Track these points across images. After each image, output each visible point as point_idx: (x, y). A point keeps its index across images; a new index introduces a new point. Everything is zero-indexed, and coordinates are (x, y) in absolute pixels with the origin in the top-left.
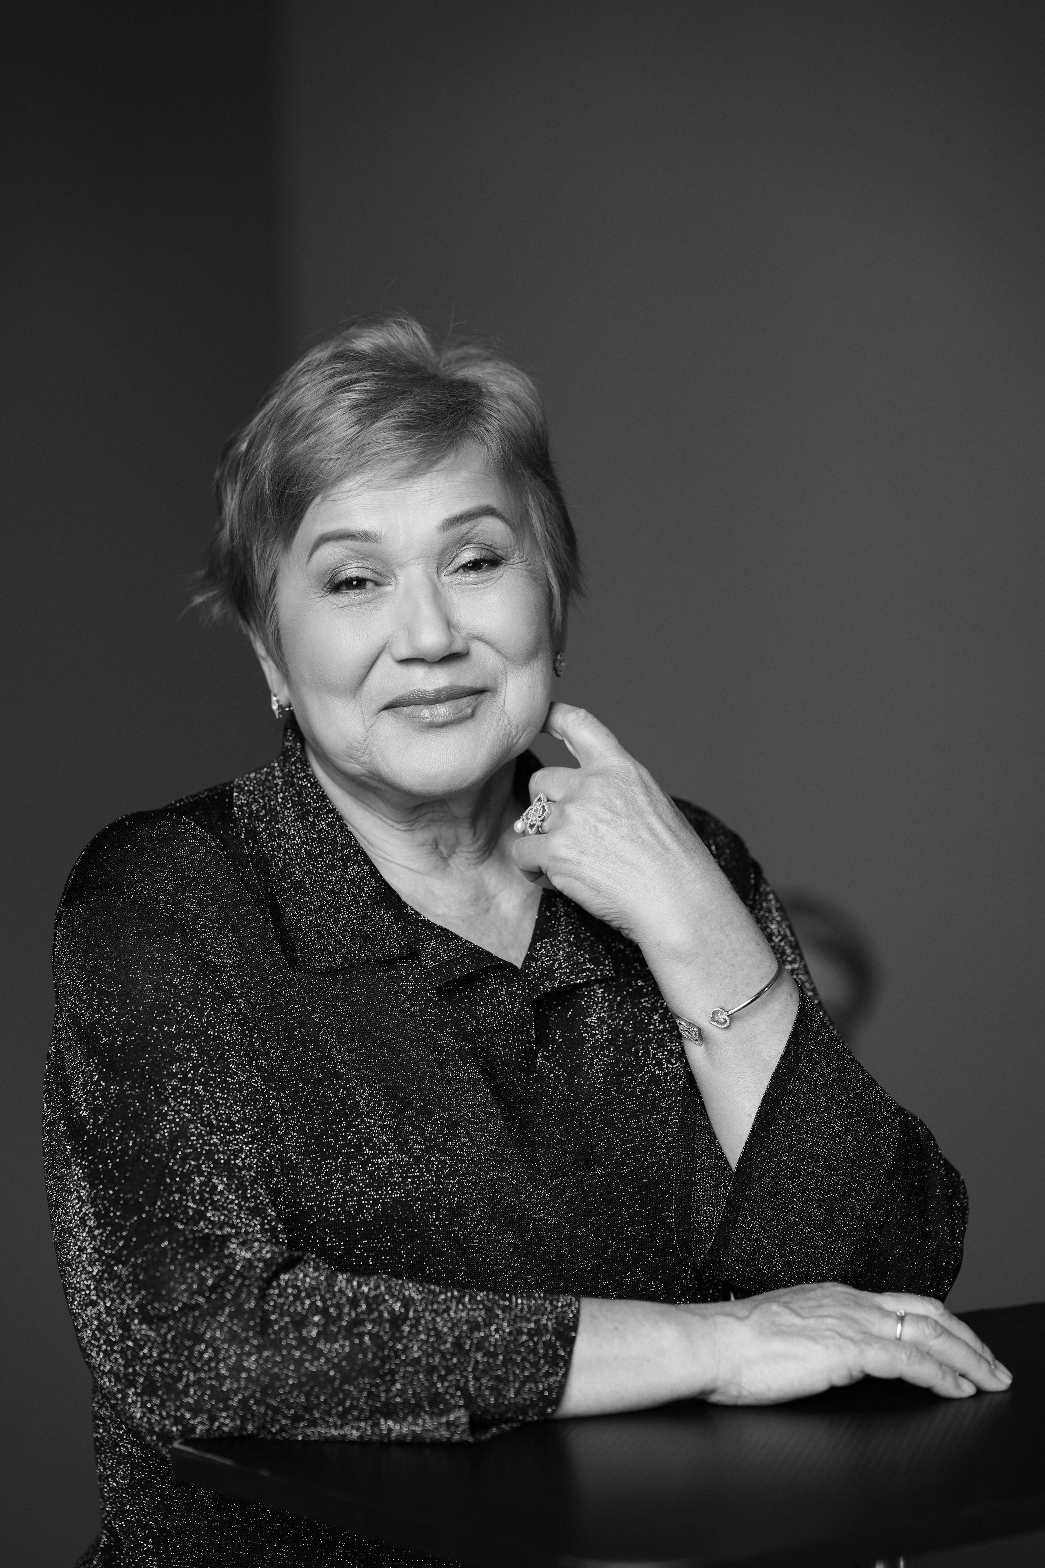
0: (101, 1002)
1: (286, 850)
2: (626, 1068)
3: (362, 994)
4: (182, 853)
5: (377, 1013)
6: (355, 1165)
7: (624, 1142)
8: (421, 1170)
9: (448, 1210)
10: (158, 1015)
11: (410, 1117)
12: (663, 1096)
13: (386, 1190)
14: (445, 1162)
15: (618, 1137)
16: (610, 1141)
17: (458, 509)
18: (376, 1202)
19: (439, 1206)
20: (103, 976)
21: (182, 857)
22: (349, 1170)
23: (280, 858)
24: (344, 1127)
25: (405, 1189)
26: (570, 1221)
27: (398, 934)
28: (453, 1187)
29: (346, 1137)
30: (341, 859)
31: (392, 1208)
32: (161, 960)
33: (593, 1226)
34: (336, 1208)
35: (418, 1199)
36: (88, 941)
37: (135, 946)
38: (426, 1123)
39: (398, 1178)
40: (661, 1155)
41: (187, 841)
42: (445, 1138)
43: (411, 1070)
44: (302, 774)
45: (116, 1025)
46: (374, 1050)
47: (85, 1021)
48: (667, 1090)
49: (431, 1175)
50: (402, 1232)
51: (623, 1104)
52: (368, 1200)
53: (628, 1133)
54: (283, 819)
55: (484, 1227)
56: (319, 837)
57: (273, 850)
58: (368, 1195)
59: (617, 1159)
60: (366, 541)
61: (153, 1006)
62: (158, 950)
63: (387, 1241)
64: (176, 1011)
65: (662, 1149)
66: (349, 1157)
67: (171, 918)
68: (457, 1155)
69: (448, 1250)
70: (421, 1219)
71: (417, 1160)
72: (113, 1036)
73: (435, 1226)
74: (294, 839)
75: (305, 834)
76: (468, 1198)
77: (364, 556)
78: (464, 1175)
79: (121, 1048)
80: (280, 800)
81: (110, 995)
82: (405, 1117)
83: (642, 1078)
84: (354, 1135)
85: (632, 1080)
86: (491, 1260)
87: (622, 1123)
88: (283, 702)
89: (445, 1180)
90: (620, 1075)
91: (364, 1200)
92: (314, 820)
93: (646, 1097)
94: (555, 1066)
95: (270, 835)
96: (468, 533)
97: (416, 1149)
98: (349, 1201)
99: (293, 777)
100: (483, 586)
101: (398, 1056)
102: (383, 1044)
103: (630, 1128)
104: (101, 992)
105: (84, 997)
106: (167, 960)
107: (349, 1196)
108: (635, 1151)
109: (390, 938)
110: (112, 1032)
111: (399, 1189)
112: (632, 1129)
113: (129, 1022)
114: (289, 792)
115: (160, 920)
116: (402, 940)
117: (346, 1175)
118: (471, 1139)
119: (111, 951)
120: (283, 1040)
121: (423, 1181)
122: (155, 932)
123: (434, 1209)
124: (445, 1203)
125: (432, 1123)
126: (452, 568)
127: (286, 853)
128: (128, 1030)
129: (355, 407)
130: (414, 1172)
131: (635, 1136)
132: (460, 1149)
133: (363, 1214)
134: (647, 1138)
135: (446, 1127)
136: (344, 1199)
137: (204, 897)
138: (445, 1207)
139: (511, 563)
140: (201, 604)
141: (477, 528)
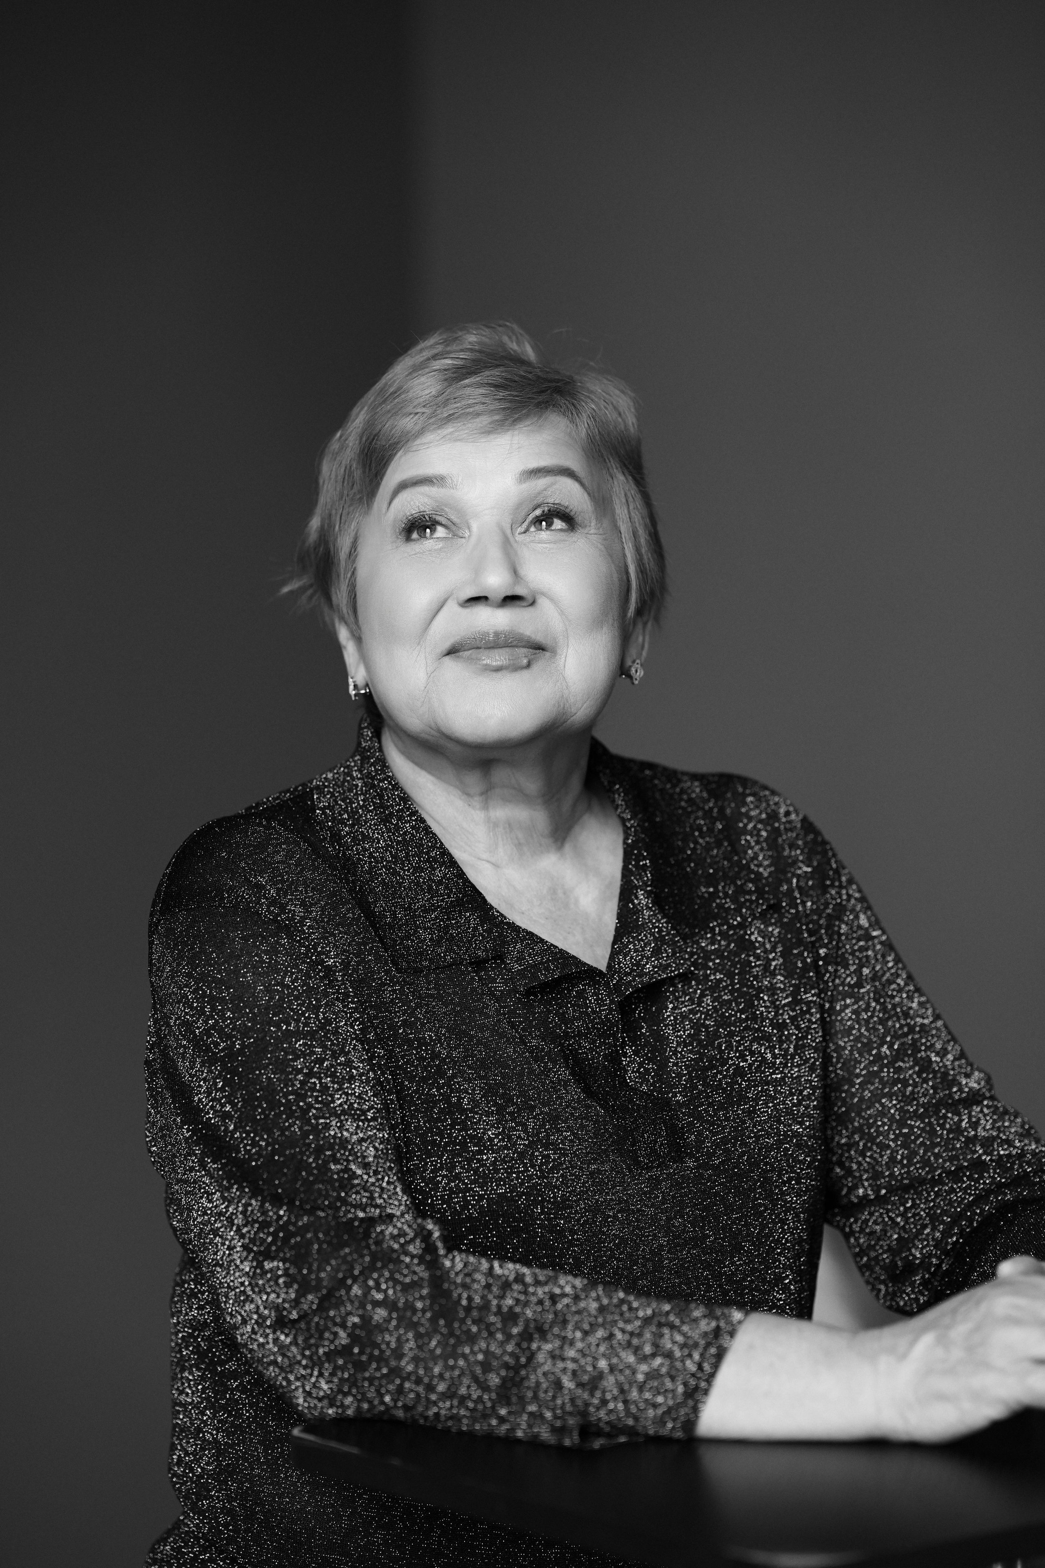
0: (213, 1009)
1: (371, 853)
2: (710, 1061)
3: (455, 993)
4: (278, 858)
5: (471, 1012)
6: (460, 1162)
7: (715, 1134)
8: (525, 1165)
9: (552, 1203)
10: (274, 1015)
11: (511, 1114)
12: (748, 1087)
13: (491, 1186)
14: (548, 1156)
15: (707, 1129)
16: (700, 1133)
18: (481, 1197)
19: (544, 1200)
20: (213, 982)
21: (278, 863)
22: (454, 1167)
23: (366, 861)
24: (448, 1125)
25: (510, 1185)
26: (667, 1212)
27: (483, 936)
28: (557, 1180)
29: (450, 1134)
30: (428, 861)
31: (497, 1203)
32: (270, 962)
33: (689, 1217)
34: (442, 1204)
35: (523, 1193)
36: (193, 948)
37: (241, 950)
38: (528, 1118)
39: (503, 1174)
40: (751, 1144)
41: (281, 847)
42: (547, 1133)
43: (508, 1067)
44: (382, 776)
45: (233, 1029)
46: (471, 1049)
47: (198, 1028)
48: (753, 1081)
49: (535, 1170)
50: (508, 1227)
51: (711, 1097)
52: (474, 1196)
53: (717, 1125)
54: (366, 823)
55: (588, 1219)
56: (404, 839)
57: (358, 854)
58: (474, 1191)
59: (708, 1150)
60: (442, 486)
61: (267, 1008)
62: (266, 952)
63: (493, 1236)
64: (292, 1010)
65: (752, 1138)
66: (454, 1155)
67: (275, 921)
68: (560, 1149)
69: (554, 1243)
70: (526, 1213)
71: (522, 1155)
72: (231, 1040)
73: (540, 1219)
74: (379, 842)
75: (389, 837)
76: (572, 1191)
78: (567, 1168)
79: (241, 1052)
80: (361, 803)
81: (223, 1001)
82: (507, 1113)
83: (727, 1070)
84: (459, 1132)
85: (716, 1074)
86: (595, 1252)
87: (710, 1115)
88: (360, 682)
89: (549, 1174)
90: (705, 1069)
91: (470, 1196)
92: (398, 823)
93: (733, 1089)
94: (644, 1060)
95: (354, 839)
97: (520, 1145)
98: (455, 1198)
99: (373, 778)
100: (555, 546)
101: (495, 1053)
102: (479, 1042)
103: (718, 1119)
104: (212, 999)
105: (195, 1005)
106: (276, 961)
107: (454, 1193)
108: (725, 1141)
109: (476, 940)
110: (229, 1037)
111: (504, 1185)
112: (721, 1121)
113: (245, 1025)
114: (370, 794)
115: (265, 923)
116: (488, 942)
117: (451, 1172)
118: (573, 1134)
119: (218, 957)
120: (388, 1039)
121: (528, 1175)
122: (260, 935)
123: (540, 1202)
124: (550, 1197)
125: (534, 1118)
127: (371, 856)
128: (245, 1033)
129: (446, 370)
130: (519, 1167)
131: (724, 1128)
132: (563, 1143)
133: (469, 1210)
134: (736, 1128)
135: (548, 1121)
136: (449, 1195)
137: (306, 897)
138: (549, 1200)
139: (586, 531)
140: (291, 592)
141: (555, 487)
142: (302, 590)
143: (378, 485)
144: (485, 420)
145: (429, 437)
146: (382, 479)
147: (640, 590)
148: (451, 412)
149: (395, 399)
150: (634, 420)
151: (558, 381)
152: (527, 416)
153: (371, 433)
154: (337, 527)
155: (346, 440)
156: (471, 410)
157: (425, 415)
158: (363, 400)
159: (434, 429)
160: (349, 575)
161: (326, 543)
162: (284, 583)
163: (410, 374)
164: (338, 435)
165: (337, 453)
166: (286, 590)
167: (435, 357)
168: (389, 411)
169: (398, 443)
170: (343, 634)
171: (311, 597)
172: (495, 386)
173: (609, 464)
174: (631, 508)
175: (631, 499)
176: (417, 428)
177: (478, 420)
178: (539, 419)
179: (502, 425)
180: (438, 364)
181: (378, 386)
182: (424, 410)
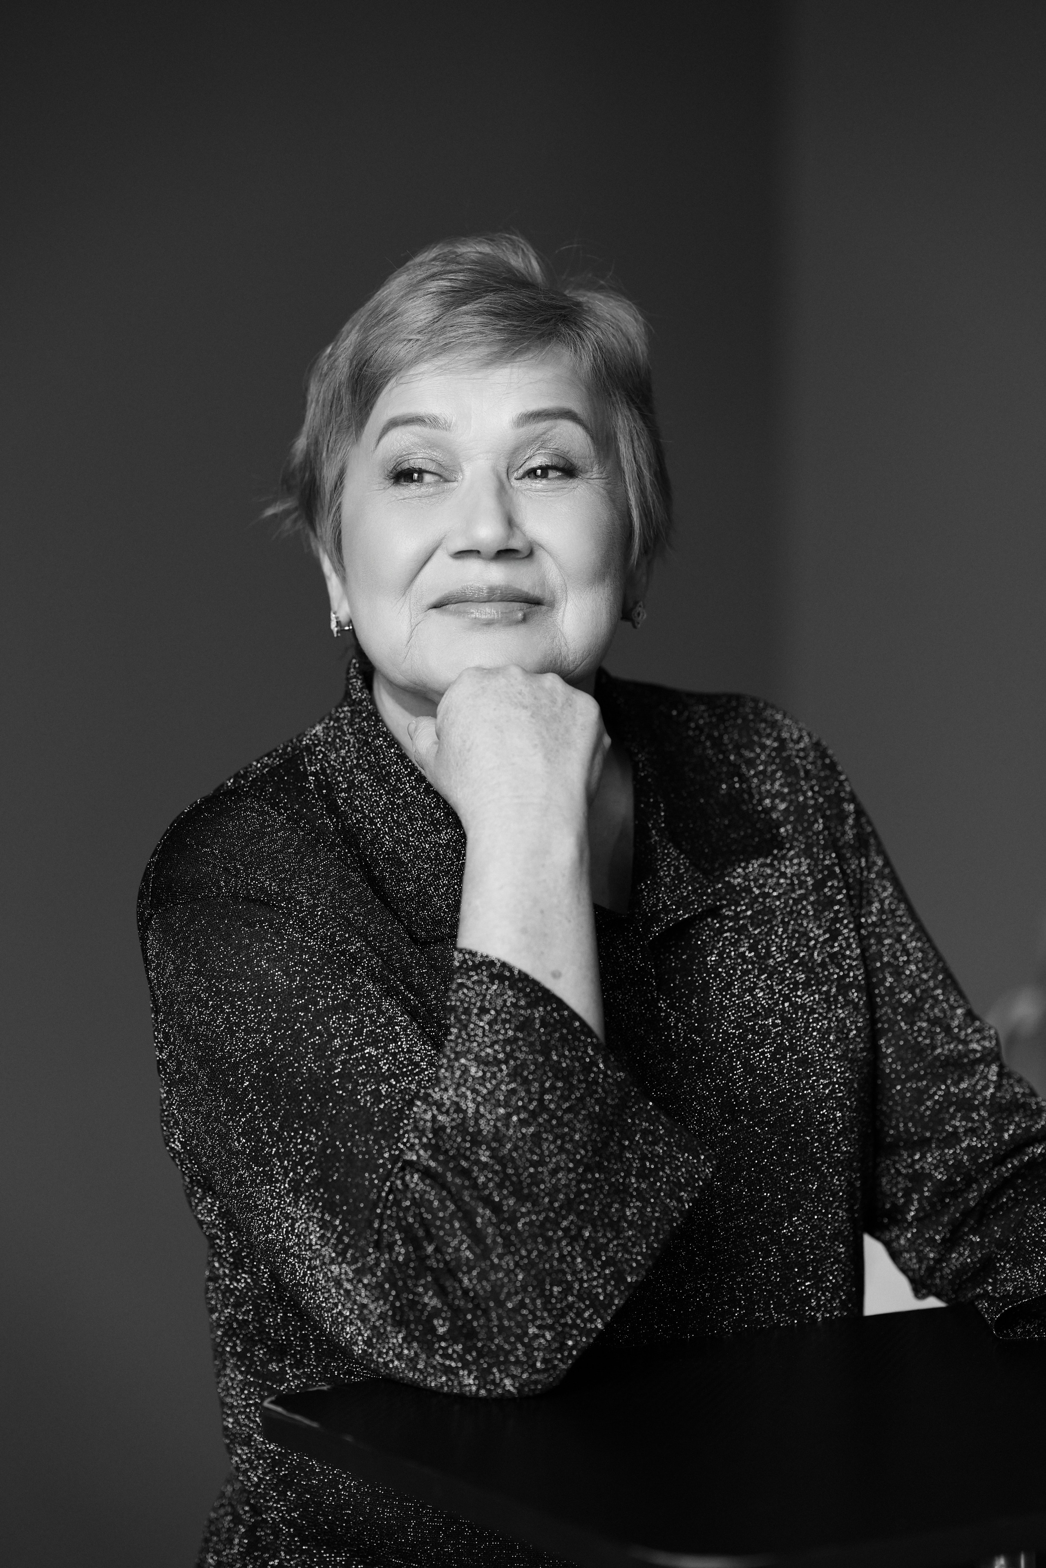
17: (535, 406)
60: (435, 427)
77: (432, 445)
80: (355, 761)
88: (343, 619)
96: (544, 433)
100: (554, 494)
126: (521, 471)
129: (443, 293)
139: (588, 476)
140: (275, 515)
141: (555, 430)
142: (287, 513)
143: (368, 415)
144: (483, 351)
145: (423, 367)
146: (371, 408)
147: (643, 535)
148: (447, 341)
149: (388, 321)
150: (644, 348)
151: (564, 308)
152: (527, 349)
153: (361, 358)
154: (324, 454)
155: (335, 360)
156: (469, 340)
157: (419, 343)
158: (355, 316)
159: (429, 359)
160: (334, 510)
161: (312, 471)
162: (267, 505)
163: (406, 294)
164: (329, 350)
165: (326, 375)
166: (270, 512)
167: (432, 277)
168: (381, 335)
169: (390, 371)
170: (327, 566)
171: (295, 521)
172: (496, 314)
173: (614, 398)
174: (636, 445)
175: (635, 437)
176: (410, 356)
177: (474, 351)
178: (541, 352)
179: (500, 358)
180: (434, 286)
181: (371, 304)
182: (418, 337)
